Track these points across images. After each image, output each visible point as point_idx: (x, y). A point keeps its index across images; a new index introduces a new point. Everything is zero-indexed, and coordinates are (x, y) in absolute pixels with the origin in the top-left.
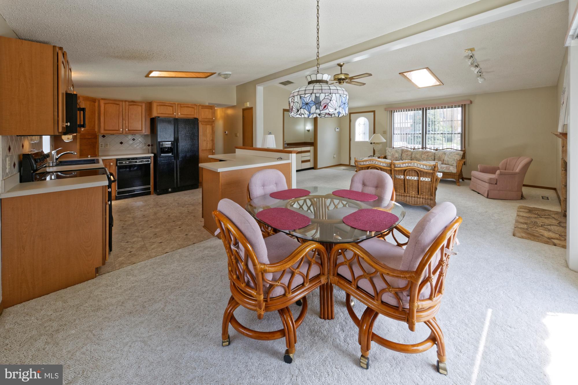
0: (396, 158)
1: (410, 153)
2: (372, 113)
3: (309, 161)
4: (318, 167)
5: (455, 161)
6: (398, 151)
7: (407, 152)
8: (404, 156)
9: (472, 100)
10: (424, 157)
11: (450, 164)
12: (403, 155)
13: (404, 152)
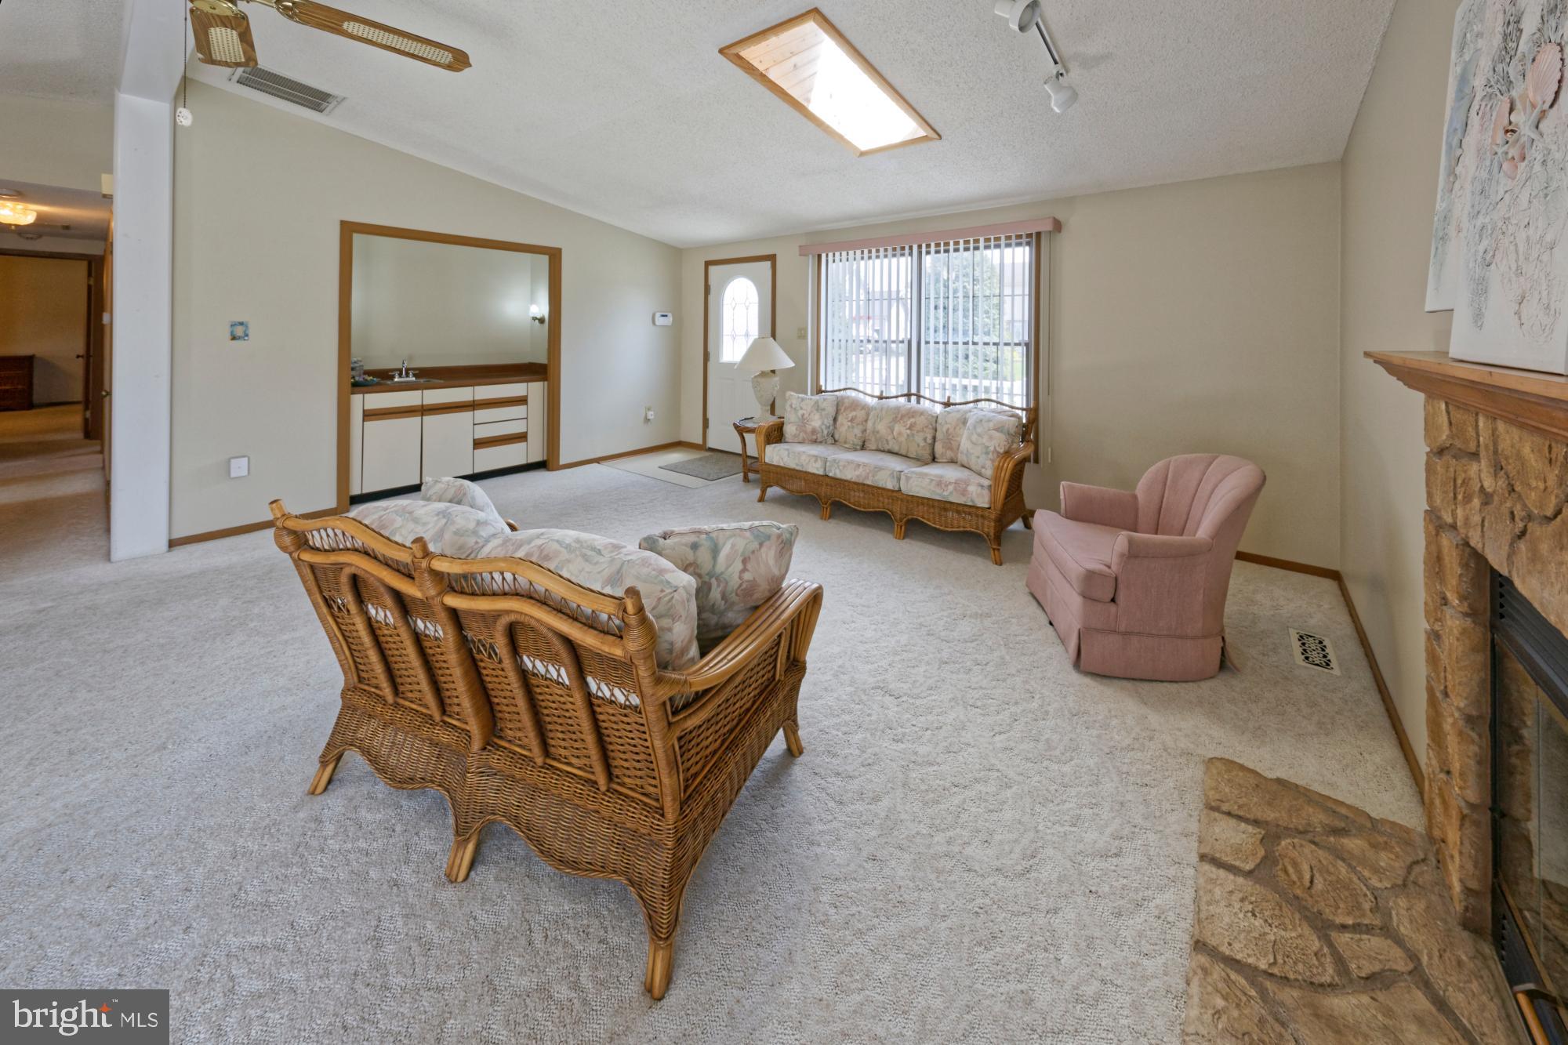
0: (814, 431)
1: (863, 412)
2: (768, 264)
3: (522, 437)
4: (563, 461)
5: (990, 456)
6: (824, 405)
7: (854, 410)
8: (842, 425)
9: (1059, 217)
10: (900, 434)
11: (973, 467)
12: (840, 419)
13: (845, 409)
